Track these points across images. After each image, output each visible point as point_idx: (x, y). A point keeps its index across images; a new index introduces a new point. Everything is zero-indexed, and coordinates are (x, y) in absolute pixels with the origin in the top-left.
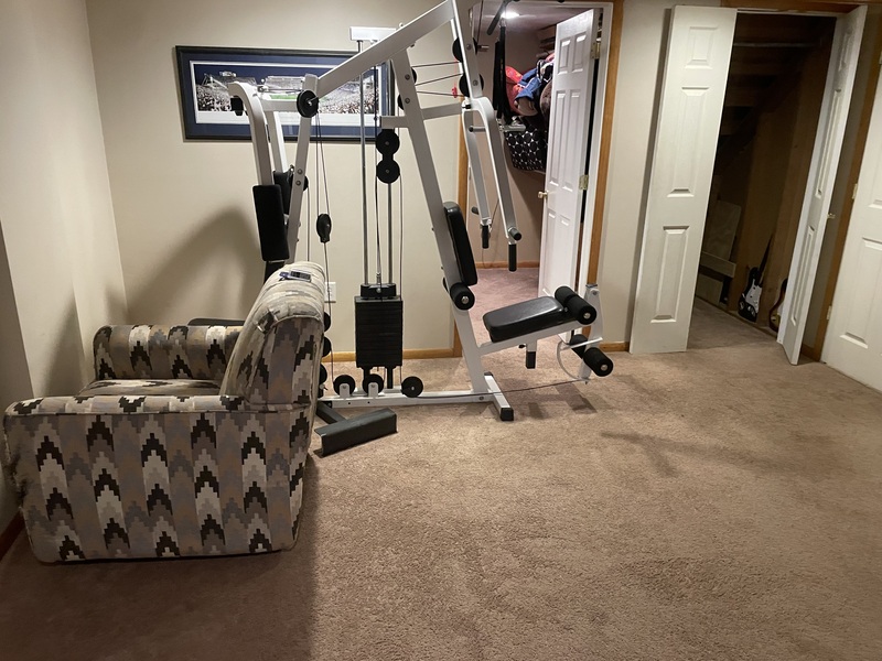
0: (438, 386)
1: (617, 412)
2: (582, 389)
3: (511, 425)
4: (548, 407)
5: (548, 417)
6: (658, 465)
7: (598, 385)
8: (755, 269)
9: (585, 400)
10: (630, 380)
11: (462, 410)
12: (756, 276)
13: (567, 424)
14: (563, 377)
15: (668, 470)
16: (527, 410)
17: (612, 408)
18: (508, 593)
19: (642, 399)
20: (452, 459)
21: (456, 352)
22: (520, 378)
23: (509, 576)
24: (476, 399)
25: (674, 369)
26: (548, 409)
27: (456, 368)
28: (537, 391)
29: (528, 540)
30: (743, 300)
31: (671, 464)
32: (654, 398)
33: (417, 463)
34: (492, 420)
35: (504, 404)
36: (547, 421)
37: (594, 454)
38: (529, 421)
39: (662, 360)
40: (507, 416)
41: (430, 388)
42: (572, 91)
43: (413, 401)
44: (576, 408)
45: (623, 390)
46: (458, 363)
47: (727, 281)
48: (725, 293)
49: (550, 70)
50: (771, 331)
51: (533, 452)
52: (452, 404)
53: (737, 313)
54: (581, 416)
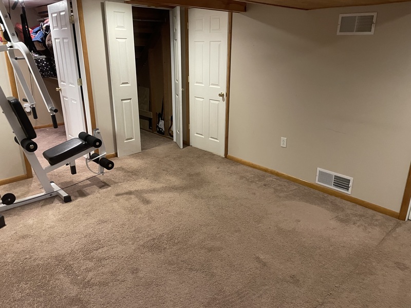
0: (24, 195)
1: (120, 184)
2: (101, 178)
3: (71, 203)
4: (87, 190)
5: (88, 194)
6: (143, 201)
7: (108, 174)
8: (159, 113)
9: (104, 182)
10: (121, 169)
11: (41, 203)
12: (161, 116)
13: (98, 195)
14: (91, 175)
15: (147, 202)
16: (77, 194)
17: (117, 183)
18: (92, 278)
19: (129, 176)
20: (43, 229)
21: (29, 175)
22: (69, 180)
23: (91, 271)
24: (48, 196)
25: (139, 160)
26: (88, 191)
27: (31, 184)
28: (80, 184)
29: (95, 252)
30: (157, 126)
31: (148, 199)
32: (133, 174)
33: (23, 237)
34: (60, 204)
35: (64, 194)
36: (89, 197)
37: (115, 204)
38: (80, 199)
39: (133, 157)
40: (67, 200)
41: (19, 197)
42: (63, 39)
43: (11, 206)
44: (101, 187)
45: (120, 174)
46: (32, 180)
47: (150, 120)
48: (150, 125)
49: (48, 28)
50: (171, 137)
51: (86, 212)
52: (35, 202)
53: (156, 132)
54: (104, 190)
